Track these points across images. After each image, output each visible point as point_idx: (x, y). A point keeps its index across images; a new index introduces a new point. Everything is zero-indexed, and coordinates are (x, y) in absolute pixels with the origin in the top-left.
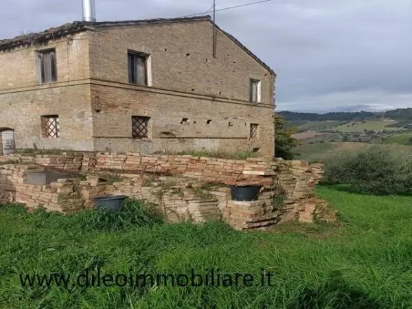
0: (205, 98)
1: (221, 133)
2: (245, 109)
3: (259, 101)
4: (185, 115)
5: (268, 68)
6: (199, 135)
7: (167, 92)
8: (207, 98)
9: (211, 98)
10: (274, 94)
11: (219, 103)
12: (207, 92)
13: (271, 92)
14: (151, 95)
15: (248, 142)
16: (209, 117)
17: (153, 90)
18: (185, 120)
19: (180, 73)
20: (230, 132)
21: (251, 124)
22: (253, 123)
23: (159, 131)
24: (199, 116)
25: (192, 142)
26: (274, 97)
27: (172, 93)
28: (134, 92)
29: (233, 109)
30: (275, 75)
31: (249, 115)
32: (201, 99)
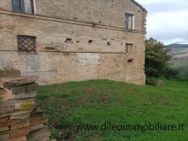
0: (86, 24)
1: (101, 49)
2: (121, 34)
3: (133, 29)
4: (69, 36)
5: (140, 7)
6: (82, 51)
7: (51, 19)
8: (88, 24)
9: (91, 25)
10: (146, 25)
11: (99, 29)
12: (88, 21)
13: (142, 23)
14: (36, 20)
15: (124, 56)
16: (90, 38)
17: (37, 17)
18: (68, 39)
19: (63, 6)
20: (108, 49)
21: (127, 44)
22: (128, 43)
23: (44, 47)
24: (82, 37)
25: (75, 55)
26: (145, 26)
27: (56, 20)
28: (19, 18)
29: (112, 33)
30: (147, 12)
31: (124, 38)
32: (82, 25)
